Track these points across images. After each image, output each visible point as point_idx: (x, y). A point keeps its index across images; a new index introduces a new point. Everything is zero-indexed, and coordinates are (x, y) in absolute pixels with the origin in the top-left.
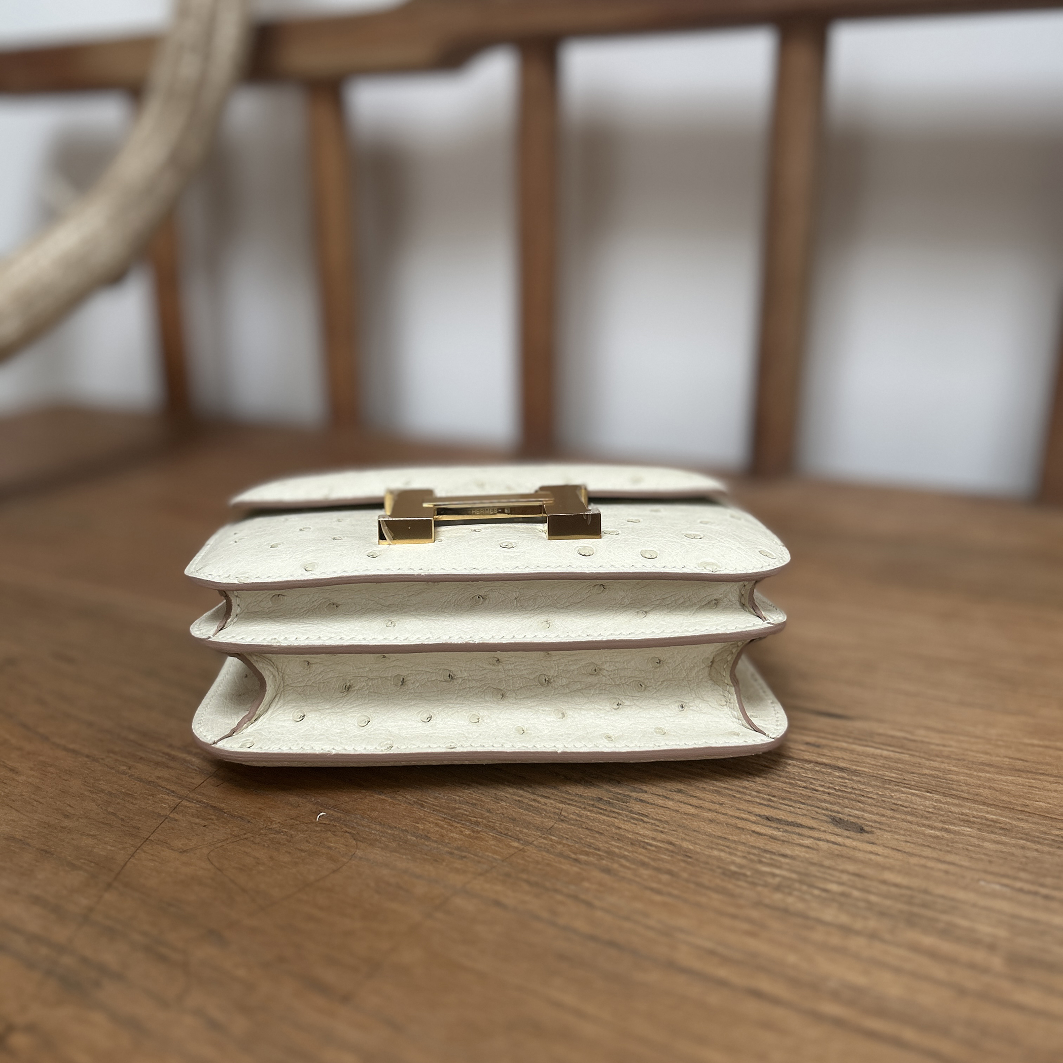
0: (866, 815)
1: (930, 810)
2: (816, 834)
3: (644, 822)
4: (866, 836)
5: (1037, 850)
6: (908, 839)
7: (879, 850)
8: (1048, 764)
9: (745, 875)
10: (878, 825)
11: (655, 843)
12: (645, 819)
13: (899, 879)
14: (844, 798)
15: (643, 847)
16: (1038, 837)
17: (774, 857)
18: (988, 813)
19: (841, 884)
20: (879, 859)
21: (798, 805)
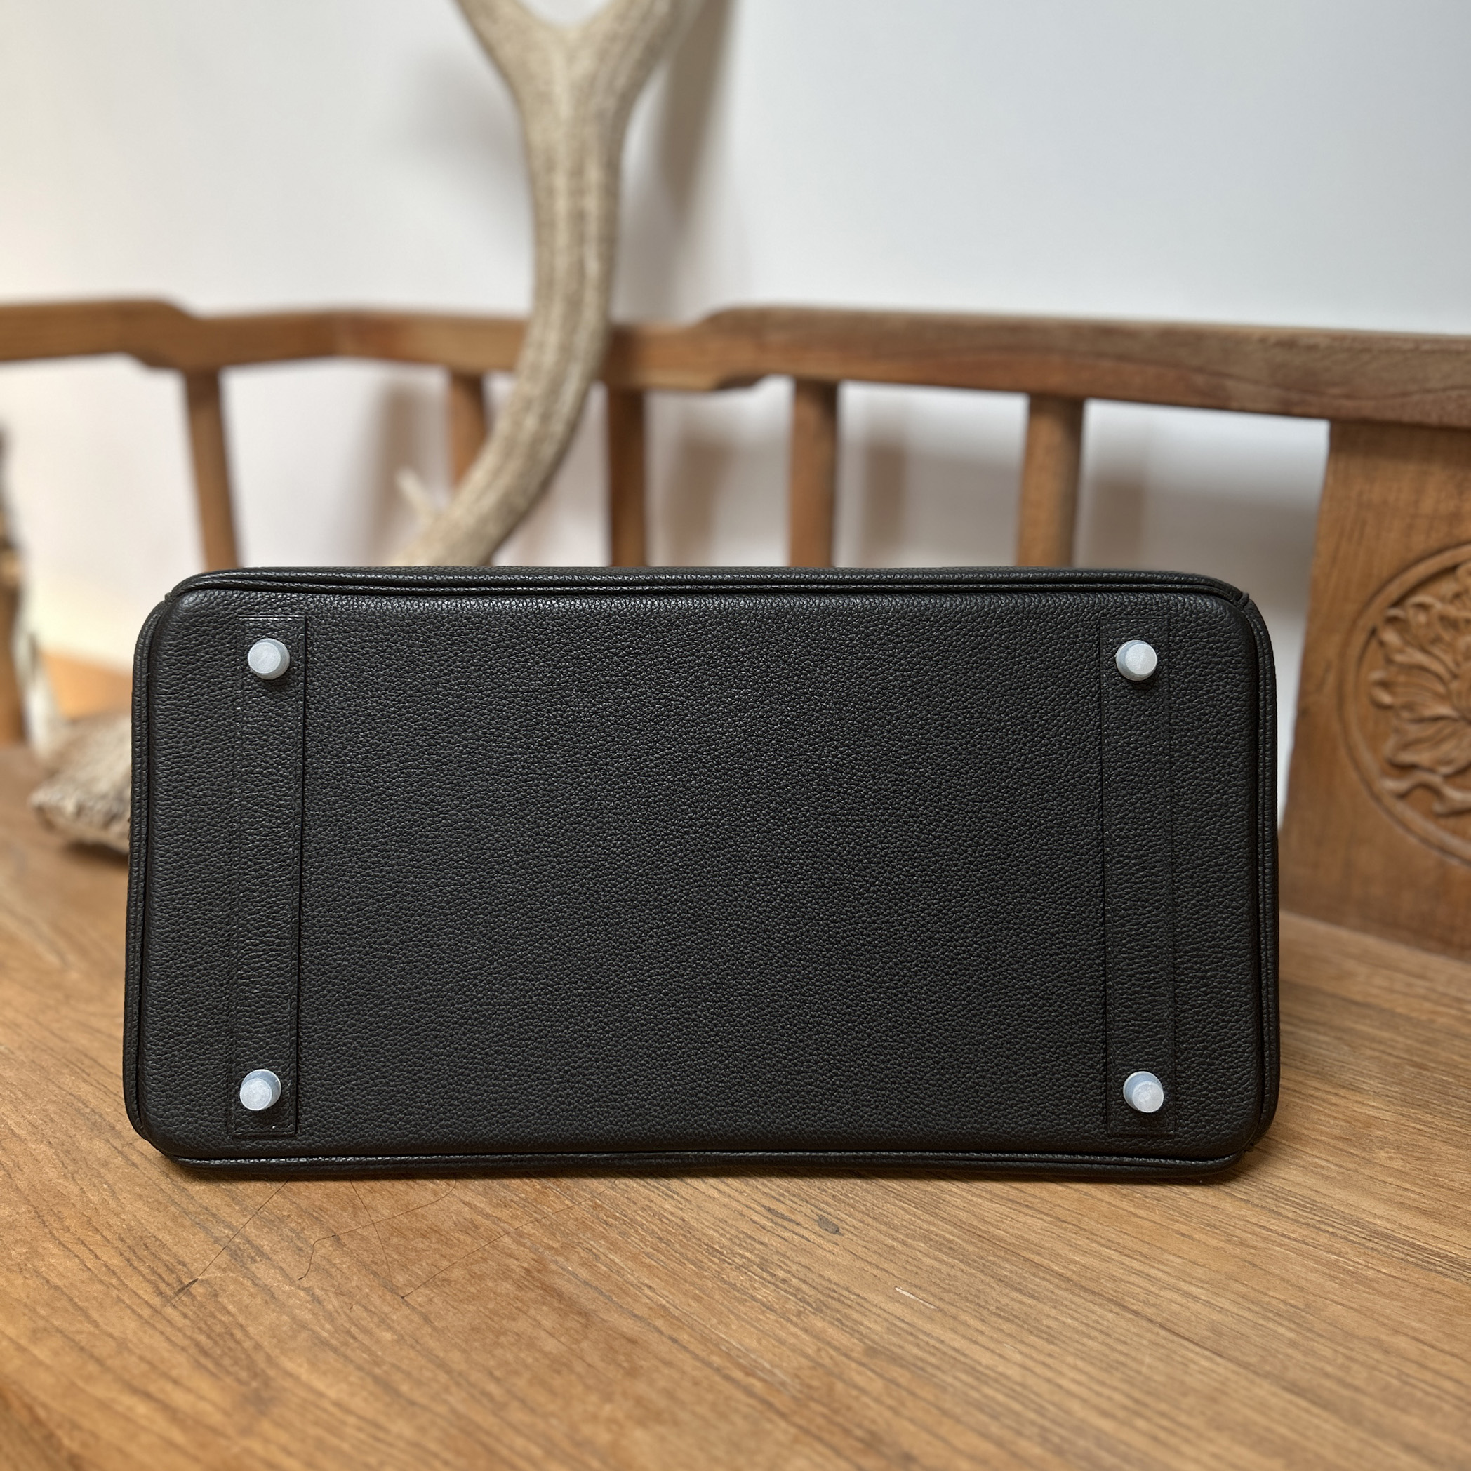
0: (850, 1220)
1: (905, 1223)
2: (797, 1229)
3: (672, 1197)
4: (837, 1236)
5: (962, 1271)
6: (868, 1245)
7: (836, 1250)
8: (1039, 1198)
9: (722, 1253)
10: (851, 1229)
11: (670, 1217)
12: (675, 1196)
13: (835, 1278)
14: (844, 1202)
15: (660, 1220)
16: (975, 1261)
17: (753, 1243)
18: (950, 1233)
19: (789, 1272)
20: (831, 1257)
21: (800, 1203)
